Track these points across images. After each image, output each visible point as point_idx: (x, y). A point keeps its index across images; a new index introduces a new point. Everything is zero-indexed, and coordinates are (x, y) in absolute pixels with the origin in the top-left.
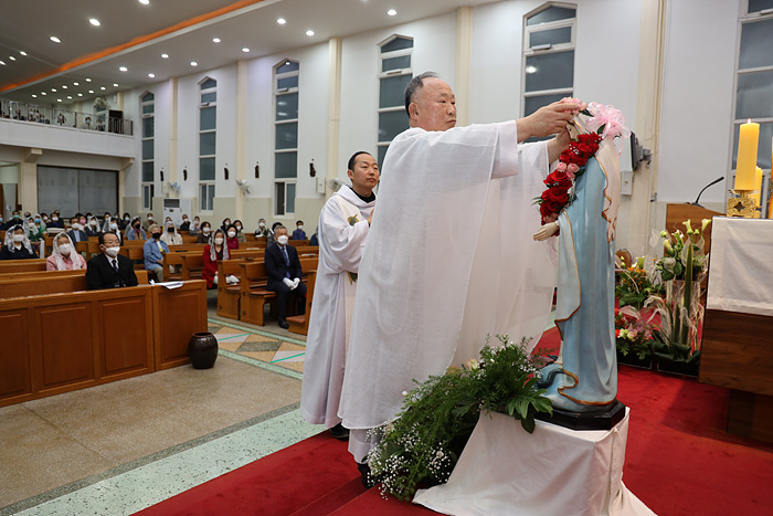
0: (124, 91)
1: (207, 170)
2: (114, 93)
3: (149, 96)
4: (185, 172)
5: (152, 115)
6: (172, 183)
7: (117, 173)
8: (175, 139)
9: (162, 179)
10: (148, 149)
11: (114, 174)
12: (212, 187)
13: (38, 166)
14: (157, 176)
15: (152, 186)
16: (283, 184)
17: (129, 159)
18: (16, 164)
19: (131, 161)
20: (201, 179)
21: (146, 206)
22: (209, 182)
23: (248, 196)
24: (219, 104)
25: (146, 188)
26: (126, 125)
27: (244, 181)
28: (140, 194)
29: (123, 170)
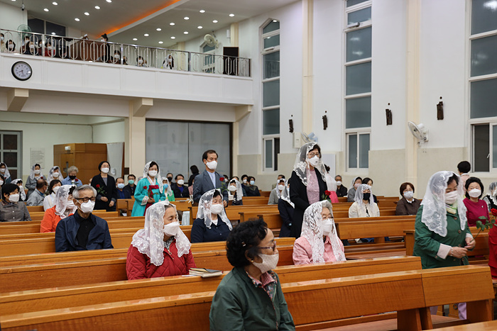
0: (240, 23)
1: (358, 114)
2: (227, 26)
3: (272, 25)
4: (325, 119)
5: (276, 48)
6: (308, 134)
7: (230, 124)
8: (310, 76)
9: (291, 131)
10: (271, 93)
11: (227, 127)
12: (366, 137)
13: (147, 120)
14: (284, 125)
15: (277, 140)
16: (487, 125)
17: (246, 106)
18: (123, 119)
19: (249, 109)
20: (348, 126)
21: (268, 165)
22: (360, 131)
23: (424, 146)
24: (375, 22)
25: (268, 142)
26: (242, 64)
27: (419, 126)
28: (260, 150)
29: (238, 121)
